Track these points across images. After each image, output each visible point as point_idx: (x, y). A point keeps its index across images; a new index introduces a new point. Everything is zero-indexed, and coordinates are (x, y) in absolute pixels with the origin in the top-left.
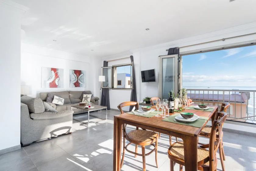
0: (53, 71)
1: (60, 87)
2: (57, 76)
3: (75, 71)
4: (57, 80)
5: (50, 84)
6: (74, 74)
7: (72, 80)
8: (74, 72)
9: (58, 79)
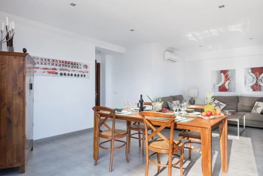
0: (222, 73)
1: (231, 91)
2: (227, 78)
3: (252, 70)
4: (228, 83)
5: (220, 87)
6: (251, 73)
7: (248, 82)
8: (250, 71)
9: (228, 81)
